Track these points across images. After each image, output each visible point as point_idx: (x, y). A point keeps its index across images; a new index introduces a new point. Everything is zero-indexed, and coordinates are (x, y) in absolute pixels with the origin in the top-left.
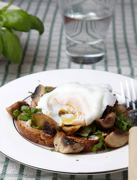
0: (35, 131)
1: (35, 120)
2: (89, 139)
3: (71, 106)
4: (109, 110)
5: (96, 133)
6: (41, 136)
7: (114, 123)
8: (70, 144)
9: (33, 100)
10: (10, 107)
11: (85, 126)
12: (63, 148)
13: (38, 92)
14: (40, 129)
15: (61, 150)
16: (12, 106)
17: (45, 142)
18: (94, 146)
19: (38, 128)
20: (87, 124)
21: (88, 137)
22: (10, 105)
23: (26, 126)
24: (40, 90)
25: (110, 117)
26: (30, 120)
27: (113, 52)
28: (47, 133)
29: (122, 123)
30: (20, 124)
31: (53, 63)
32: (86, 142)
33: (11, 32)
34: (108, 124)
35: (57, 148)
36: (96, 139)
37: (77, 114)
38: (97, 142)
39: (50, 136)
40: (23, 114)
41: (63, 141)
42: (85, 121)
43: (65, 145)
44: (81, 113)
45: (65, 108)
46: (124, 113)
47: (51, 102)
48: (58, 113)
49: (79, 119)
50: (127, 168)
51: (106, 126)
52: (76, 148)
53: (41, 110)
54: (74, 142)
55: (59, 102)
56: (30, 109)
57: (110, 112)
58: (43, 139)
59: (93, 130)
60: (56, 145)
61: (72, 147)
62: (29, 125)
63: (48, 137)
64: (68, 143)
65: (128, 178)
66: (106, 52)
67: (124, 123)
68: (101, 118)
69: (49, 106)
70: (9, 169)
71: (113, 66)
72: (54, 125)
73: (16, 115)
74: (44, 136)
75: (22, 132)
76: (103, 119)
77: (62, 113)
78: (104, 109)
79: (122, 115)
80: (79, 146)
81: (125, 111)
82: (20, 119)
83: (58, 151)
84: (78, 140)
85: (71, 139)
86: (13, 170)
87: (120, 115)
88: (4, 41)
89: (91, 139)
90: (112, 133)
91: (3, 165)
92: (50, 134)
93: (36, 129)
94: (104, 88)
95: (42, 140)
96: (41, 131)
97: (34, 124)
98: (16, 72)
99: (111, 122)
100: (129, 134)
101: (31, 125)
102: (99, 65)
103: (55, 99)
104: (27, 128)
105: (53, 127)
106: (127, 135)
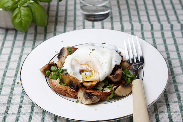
0: (63, 87)
1: (63, 78)
2: (103, 92)
3: (88, 65)
4: (116, 67)
5: (108, 87)
6: (68, 91)
7: (121, 78)
8: (90, 98)
9: (59, 60)
10: (43, 68)
11: (100, 81)
12: (85, 100)
13: (63, 54)
14: (67, 85)
15: (83, 102)
16: (44, 67)
17: (71, 95)
18: (107, 97)
19: (65, 84)
20: (101, 80)
21: (102, 90)
22: (43, 67)
23: (56, 84)
24: (64, 52)
25: (118, 74)
26: (59, 79)
27: (117, 9)
28: (72, 88)
29: (127, 76)
30: (52, 82)
31: (71, 21)
32: (101, 95)
33: (38, 3)
34: (116, 79)
35: (80, 100)
36: (108, 92)
37: (93, 72)
38: (109, 94)
39: (74, 91)
40: (53, 73)
41: (84, 96)
42: (99, 78)
43: (86, 99)
44: (96, 71)
45: (84, 67)
46: (128, 68)
47: (73, 63)
48: (79, 72)
49: (95, 77)
50: (133, 114)
51: (115, 80)
52: (94, 100)
53: (66, 70)
54: (92, 96)
55: (79, 62)
56: (58, 69)
57: (118, 69)
58: (70, 93)
59: (106, 84)
60: (80, 98)
61: (91, 100)
62: (58, 83)
63: (73, 92)
64: (88, 97)
65: (133, 120)
66: (111, 9)
67: (128, 76)
68: (111, 75)
69: (72, 67)
70: (46, 118)
71: (117, 22)
72: (77, 83)
73: (48, 74)
74: (70, 91)
75: (53, 88)
76: (113, 76)
77: (82, 71)
78: (113, 67)
79: (127, 69)
80: (97, 99)
81: (129, 67)
82: (51, 79)
83: (81, 103)
84: (95, 93)
85: (90, 93)
86: (50, 119)
87: (125, 69)
88: (33, 11)
89: (105, 92)
90: (120, 87)
91: (41, 115)
92: (74, 90)
93: (63, 86)
94: (112, 50)
95: (68, 94)
96: (67, 87)
97: (62, 82)
98: (43, 32)
99: (119, 77)
100: (132, 85)
101: (60, 83)
102: (106, 22)
103: (76, 60)
104: (57, 86)
105: (76, 84)
106: (131, 87)
